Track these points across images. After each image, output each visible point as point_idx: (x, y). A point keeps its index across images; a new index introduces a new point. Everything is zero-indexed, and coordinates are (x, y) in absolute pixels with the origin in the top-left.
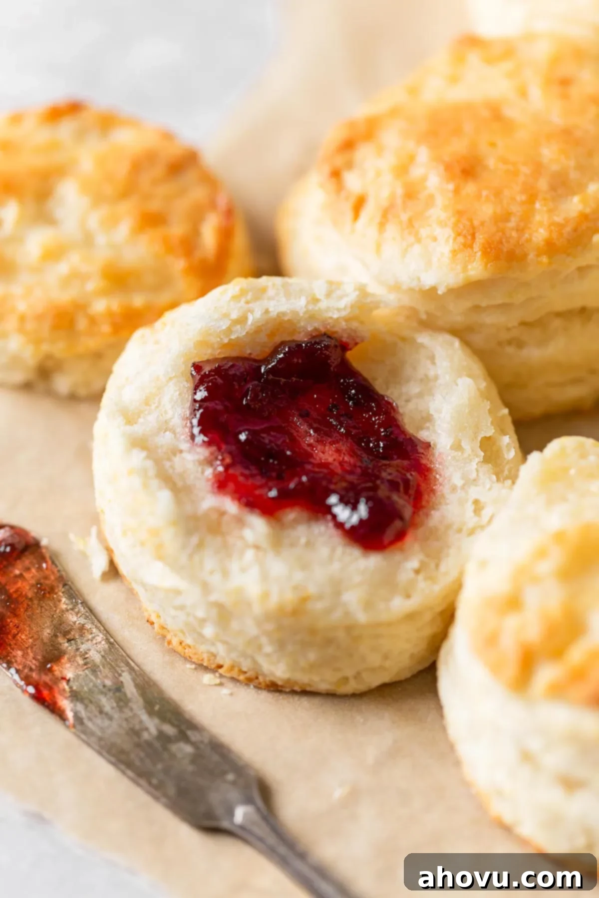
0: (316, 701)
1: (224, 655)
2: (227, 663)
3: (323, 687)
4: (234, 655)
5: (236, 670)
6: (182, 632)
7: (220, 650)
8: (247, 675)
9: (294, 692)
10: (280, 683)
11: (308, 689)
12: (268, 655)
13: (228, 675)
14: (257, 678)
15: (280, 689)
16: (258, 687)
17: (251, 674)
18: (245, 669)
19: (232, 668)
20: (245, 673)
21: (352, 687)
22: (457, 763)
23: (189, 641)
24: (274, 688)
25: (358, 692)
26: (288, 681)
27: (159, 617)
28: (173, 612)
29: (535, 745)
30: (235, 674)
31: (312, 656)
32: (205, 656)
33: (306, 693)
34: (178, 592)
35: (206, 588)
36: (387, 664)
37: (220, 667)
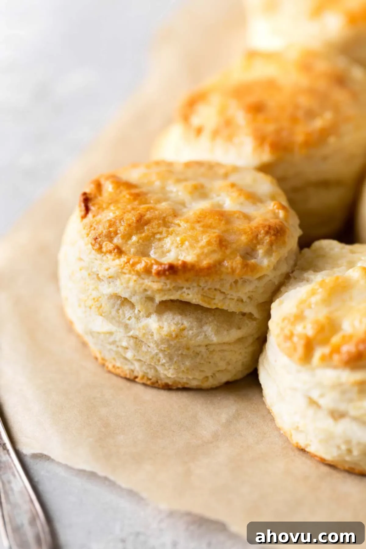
0: (191, 393)
1: (138, 369)
2: (140, 375)
3: (194, 384)
4: (144, 368)
5: (145, 378)
6: (114, 359)
7: (137, 366)
8: (152, 381)
9: (178, 389)
10: (170, 383)
11: (186, 386)
12: (163, 365)
13: (141, 382)
14: (157, 382)
15: (170, 387)
16: (158, 388)
17: (154, 380)
18: (150, 377)
19: (143, 377)
20: (150, 379)
21: (211, 383)
22: (273, 420)
23: (118, 364)
24: (167, 388)
25: (214, 387)
26: (175, 382)
27: (101, 353)
28: (109, 347)
29: (315, 395)
30: (145, 381)
31: (188, 363)
32: (128, 372)
33: (185, 389)
34: (111, 333)
35: (127, 327)
36: (230, 368)
37: (136, 377)
